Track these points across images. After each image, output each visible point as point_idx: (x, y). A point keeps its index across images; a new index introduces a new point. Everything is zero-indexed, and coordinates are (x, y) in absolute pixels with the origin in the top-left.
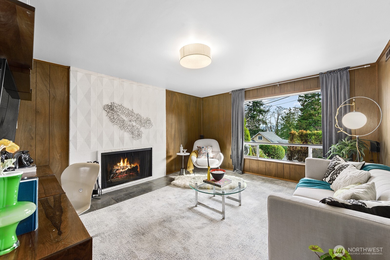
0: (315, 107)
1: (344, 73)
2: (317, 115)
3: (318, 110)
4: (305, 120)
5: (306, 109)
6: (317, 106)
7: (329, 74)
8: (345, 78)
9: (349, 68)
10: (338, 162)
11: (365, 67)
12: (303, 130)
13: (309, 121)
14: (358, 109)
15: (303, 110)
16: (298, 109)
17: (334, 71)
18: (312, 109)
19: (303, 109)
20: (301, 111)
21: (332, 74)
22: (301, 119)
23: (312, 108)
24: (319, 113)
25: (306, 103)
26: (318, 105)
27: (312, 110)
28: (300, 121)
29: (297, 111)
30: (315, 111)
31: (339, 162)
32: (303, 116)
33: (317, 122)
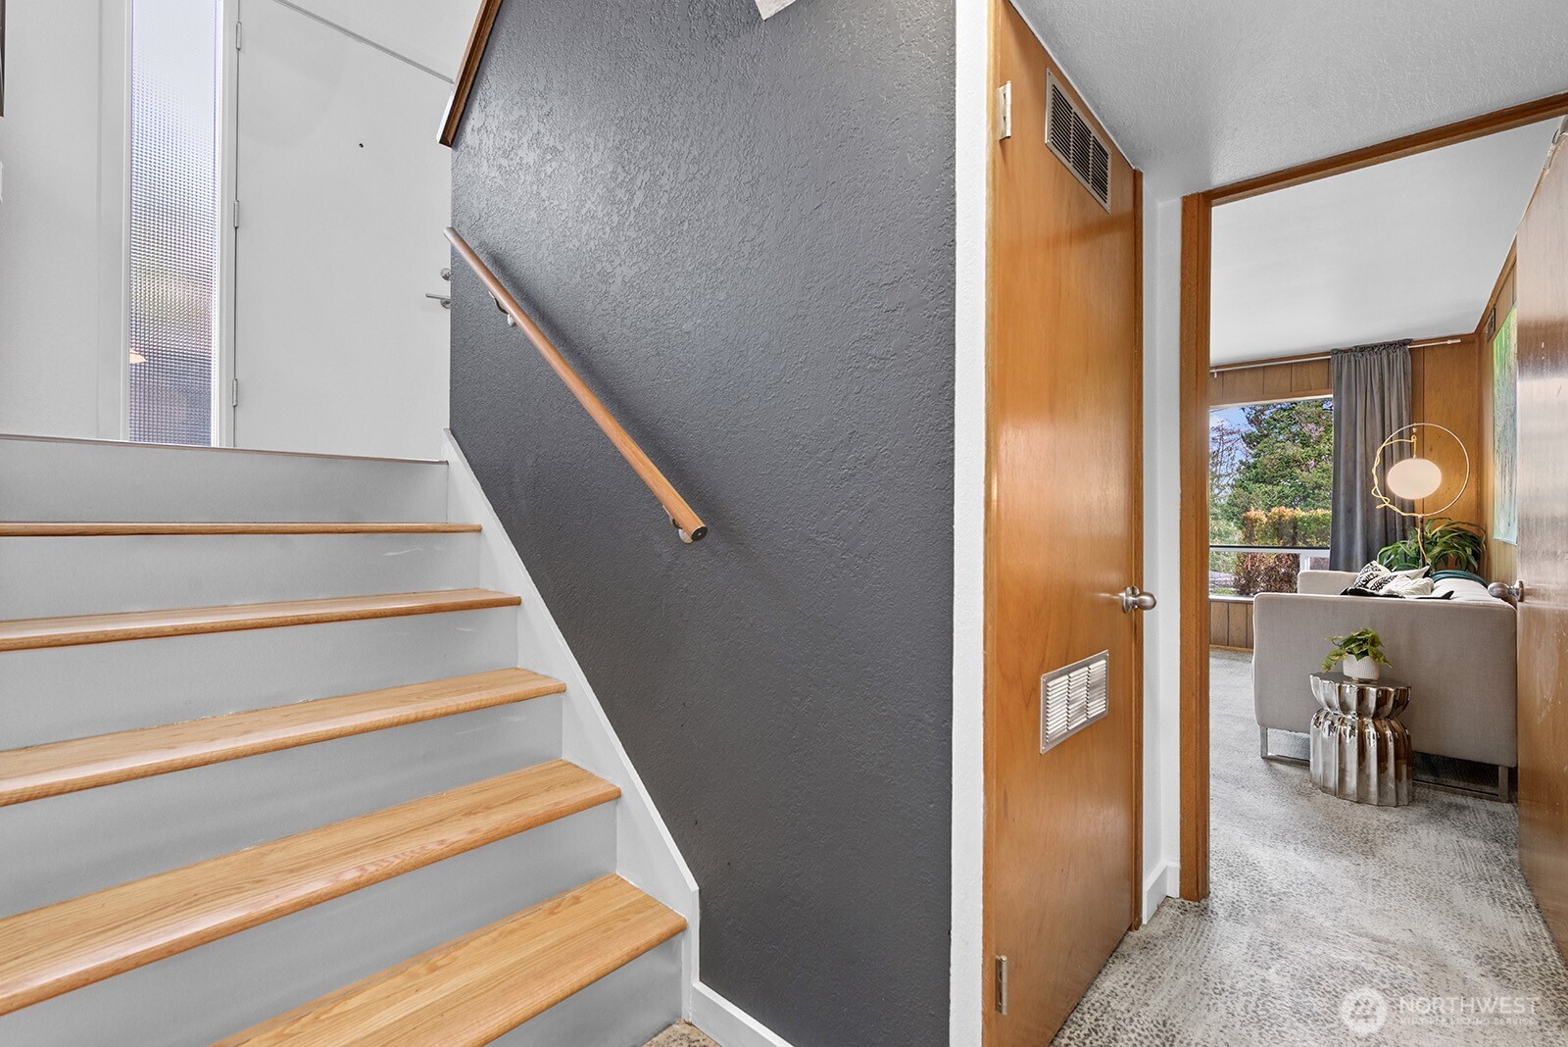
0: (1305, 430)
1: (1397, 356)
2: (1312, 462)
3: (1318, 442)
4: (1264, 482)
5: (1266, 436)
6: (1312, 426)
7: (1360, 355)
8: (1399, 367)
9: (1410, 342)
10: (1375, 573)
11: (1449, 342)
12: (1283, 507)
13: (1279, 488)
14: (1431, 450)
15: (1258, 443)
16: (1231, 434)
17: (1372, 347)
18: (1293, 438)
19: (1257, 437)
20: (1248, 444)
21: (1366, 353)
22: (1250, 480)
23: (1295, 435)
24: (1320, 455)
25: (1267, 412)
26: (1317, 423)
27: (1294, 441)
28: (1245, 488)
29: (1229, 444)
30: (1305, 445)
31: (1377, 572)
32: (1255, 467)
33: (1314, 493)
